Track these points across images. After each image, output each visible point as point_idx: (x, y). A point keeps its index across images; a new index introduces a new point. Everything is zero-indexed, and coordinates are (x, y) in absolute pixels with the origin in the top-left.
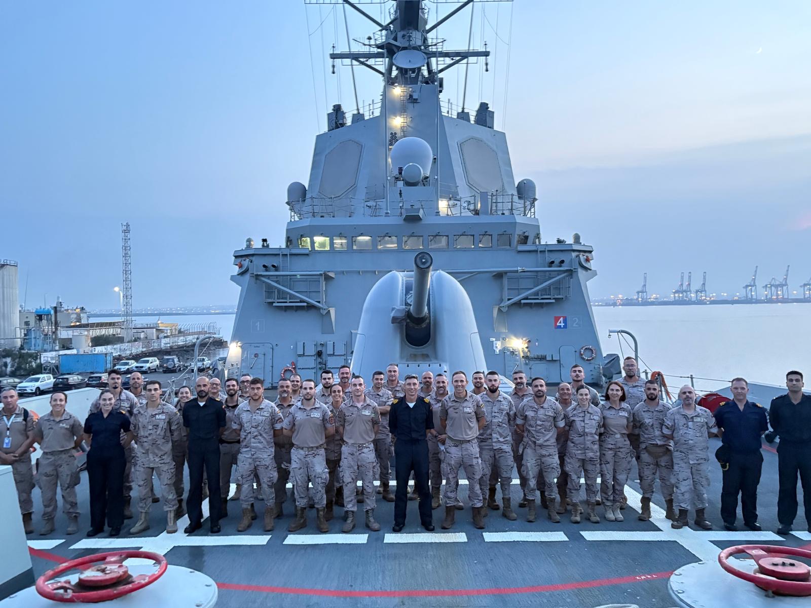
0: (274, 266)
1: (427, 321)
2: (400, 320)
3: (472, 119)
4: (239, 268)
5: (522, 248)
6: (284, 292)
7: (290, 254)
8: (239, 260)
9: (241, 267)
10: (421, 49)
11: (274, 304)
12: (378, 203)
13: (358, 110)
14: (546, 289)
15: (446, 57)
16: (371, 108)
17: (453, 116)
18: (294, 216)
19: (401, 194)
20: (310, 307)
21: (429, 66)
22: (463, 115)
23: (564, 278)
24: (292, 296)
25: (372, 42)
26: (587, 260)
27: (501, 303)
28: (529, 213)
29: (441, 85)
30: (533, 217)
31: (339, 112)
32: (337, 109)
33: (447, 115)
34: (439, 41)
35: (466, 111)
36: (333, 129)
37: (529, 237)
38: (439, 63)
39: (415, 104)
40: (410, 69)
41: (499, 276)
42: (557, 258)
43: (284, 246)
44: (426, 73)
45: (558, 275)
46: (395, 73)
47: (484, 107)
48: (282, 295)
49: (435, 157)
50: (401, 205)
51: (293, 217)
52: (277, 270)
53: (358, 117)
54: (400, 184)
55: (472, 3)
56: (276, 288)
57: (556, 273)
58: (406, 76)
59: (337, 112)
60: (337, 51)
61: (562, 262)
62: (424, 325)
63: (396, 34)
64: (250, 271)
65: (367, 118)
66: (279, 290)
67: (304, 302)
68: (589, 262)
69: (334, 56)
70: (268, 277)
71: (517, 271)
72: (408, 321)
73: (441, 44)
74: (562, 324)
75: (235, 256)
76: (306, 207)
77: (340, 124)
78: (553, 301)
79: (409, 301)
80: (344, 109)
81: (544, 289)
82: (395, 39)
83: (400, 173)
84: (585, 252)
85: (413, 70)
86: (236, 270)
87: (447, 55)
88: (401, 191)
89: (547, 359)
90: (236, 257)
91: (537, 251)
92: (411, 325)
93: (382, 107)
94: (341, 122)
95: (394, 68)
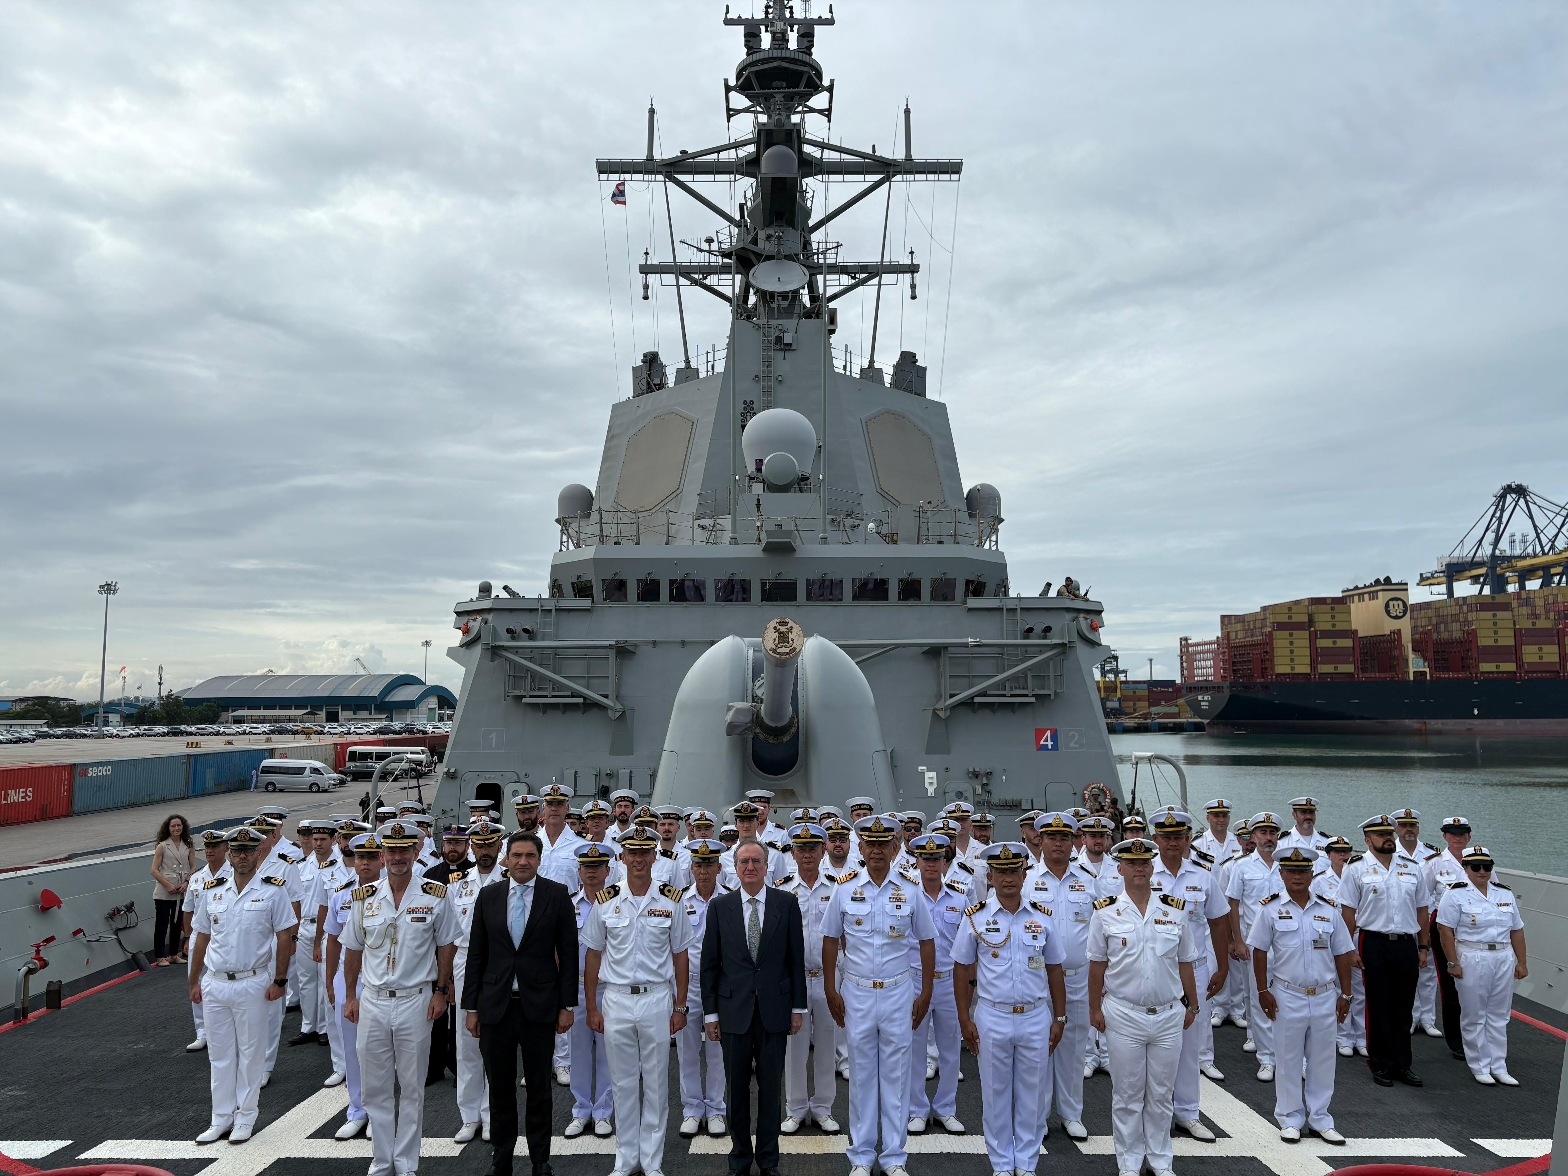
0: (526, 631)
1: (793, 730)
2: (743, 728)
3: (887, 379)
4: (464, 634)
5: (973, 602)
6: (543, 677)
7: (556, 610)
8: (465, 619)
9: (466, 631)
10: (799, 259)
11: (524, 700)
12: (719, 521)
13: (687, 362)
14: (1018, 678)
15: (842, 273)
16: (711, 358)
17: (853, 375)
18: (568, 542)
19: (758, 506)
20: (590, 705)
21: (812, 287)
22: (871, 373)
23: (1050, 658)
24: (557, 686)
25: (714, 246)
26: (1094, 628)
27: (938, 702)
28: (988, 542)
29: (833, 320)
30: (994, 548)
31: (654, 365)
32: (652, 360)
33: (843, 372)
34: (831, 246)
35: (877, 366)
36: (643, 394)
37: (987, 585)
38: (828, 283)
39: (788, 354)
40: (778, 293)
41: (934, 652)
42: (1038, 622)
43: (546, 595)
44: (806, 300)
45: (1041, 652)
46: (752, 299)
47: (907, 360)
48: (538, 680)
49: (821, 444)
50: (758, 524)
51: (565, 544)
52: (531, 638)
53: (687, 373)
54: (758, 488)
55: (888, 183)
56: (529, 669)
57: (1038, 649)
58: (772, 305)
59: (650, 365)
60: (653, 261)
61: (1048, 629)
62: (786, 738)
63: (757, 234)
64: (483, 640)
65: (702, 375)
66: (534, 675)
67: (579, 696)
68: (1097, 631)
69: (646, 270)
70: (516, 650)
71: (966, 645)
72: (758, 730)
73: (834, 251)
74: (1050, 743)
75: (456, 613)
76: (590, 528)
77: (655, 385)
78: (1033, 700)
79: (759, 693)
80: (663, 359)
81: (1014, 678)
82: (755, 241)
83: (759, 470)
84: (1088, 612)
85: (784, 295)
86: (457, 638)
87: (843, 270)
88: (758, 500)
89: (1023, 808)
90: (459, 614)
91: (1002, 609)
92: (762, 737)
93: (727, 358)
94: (657, 381)
95: (752, 291)
